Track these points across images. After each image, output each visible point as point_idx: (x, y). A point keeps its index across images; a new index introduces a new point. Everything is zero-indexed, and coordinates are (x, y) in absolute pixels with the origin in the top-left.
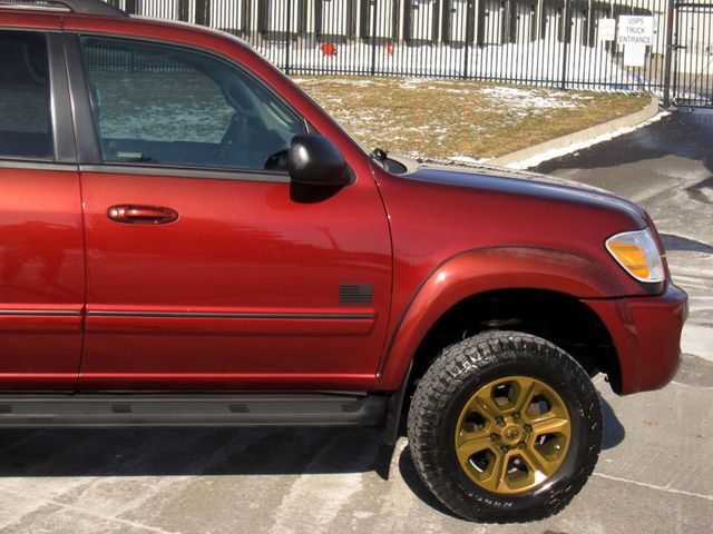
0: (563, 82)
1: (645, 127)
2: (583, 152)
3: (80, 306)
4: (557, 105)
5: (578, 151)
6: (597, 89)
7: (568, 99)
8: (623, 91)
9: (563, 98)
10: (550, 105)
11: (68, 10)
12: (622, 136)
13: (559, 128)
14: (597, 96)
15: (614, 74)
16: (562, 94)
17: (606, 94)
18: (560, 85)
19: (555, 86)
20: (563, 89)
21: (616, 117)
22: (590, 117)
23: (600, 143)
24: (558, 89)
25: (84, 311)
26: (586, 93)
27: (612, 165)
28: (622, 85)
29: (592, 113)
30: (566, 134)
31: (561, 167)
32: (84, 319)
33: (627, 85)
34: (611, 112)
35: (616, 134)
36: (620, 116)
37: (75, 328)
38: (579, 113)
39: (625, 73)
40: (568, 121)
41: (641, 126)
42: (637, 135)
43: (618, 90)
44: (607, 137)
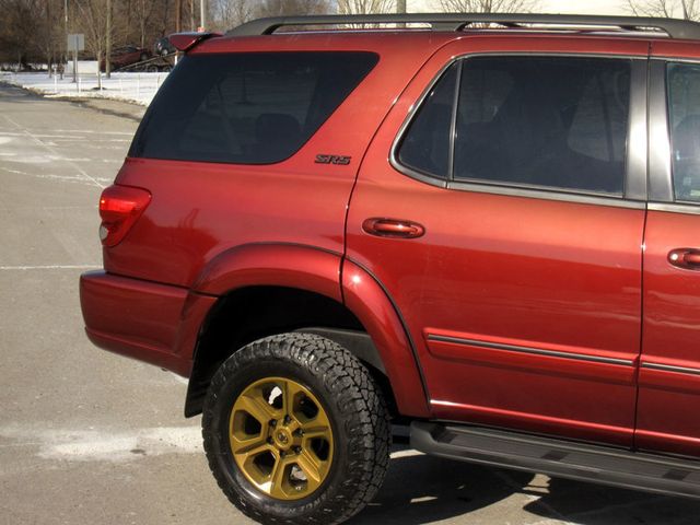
3: (634, 356)
11: (666, 35)
25: (637, 362)
32: (638, 370)
37: (628, 379)
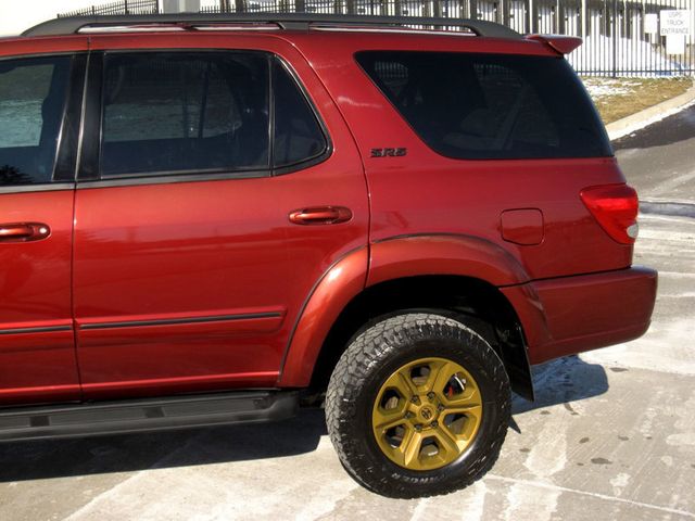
0: (614, 71)
1: (691, 107)
2: (639, 133)
4: (610, 92)
5: (634, 132)
6: (644, 77)
7: (619, 86)
8: (668, 77)
9: (615, 86)
10: (604, 92)
12: (671, 116)
13: (615, 112)
14: (645, 82)
15: (658, 62)
16: (614, 82)
17: (652, 79)
18: (611, 74)
19: (607, 75)
20: (614, 77)
21: (664, 100)
22: (641, 101)
23: (653, 124)
24: (610, 78)
26: (635, 80)
27: (666, 144)
28: (666, 71)
29: (642, 98)
30: (622, 117)
31: (621, 148)
33: (670, 71)
34: (659, 96)
35: (666, 115)
36: (666, 99)
38: (630, 98)
39: (668, 61)
40: (622, 105)
41: (686, 106)
42: (684, 115)
43: (663, 76)
44: (658, 118)
